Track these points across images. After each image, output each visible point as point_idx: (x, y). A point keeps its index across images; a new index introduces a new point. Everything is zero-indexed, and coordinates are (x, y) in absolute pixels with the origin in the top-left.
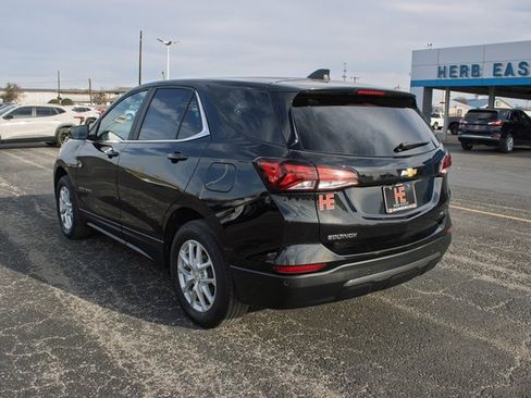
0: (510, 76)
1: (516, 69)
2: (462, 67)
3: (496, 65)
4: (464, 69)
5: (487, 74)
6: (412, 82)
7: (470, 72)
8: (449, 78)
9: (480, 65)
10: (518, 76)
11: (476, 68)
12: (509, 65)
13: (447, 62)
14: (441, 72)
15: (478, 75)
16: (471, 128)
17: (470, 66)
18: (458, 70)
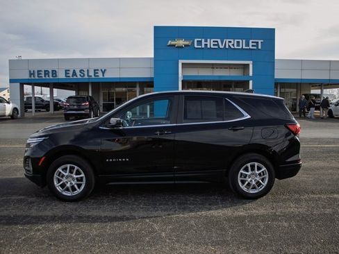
0: (75, 77)
1: (78, 73)
2: (45, 71)
3: (66, 71)
4: (46, 72)
5: (61, 76)
6: (10, 80)
7: (51, 75)
8: (36, 77)
9: (57, 70)
10: (79, 77)
11: (54, 72)
12: (74, 71)
13: (35, 68)
14: (31, 74)
15: (56, 76)
16: (71, 107)
17: (50, 71)
18: (43, 73)
